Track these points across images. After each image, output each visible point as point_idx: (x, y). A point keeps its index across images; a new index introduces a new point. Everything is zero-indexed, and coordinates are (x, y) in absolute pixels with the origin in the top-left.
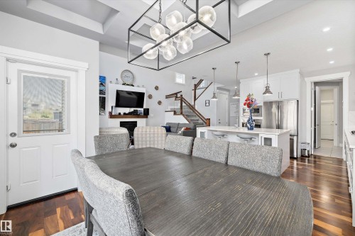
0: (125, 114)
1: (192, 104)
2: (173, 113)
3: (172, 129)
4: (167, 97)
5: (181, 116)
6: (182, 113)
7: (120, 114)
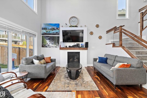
0: (70, 47)
1: (139, 35)
2: (112, 45)
3: (108, 61)
4: (108, 32)
5: (121, 48)
6: (121, 45)
7: (66, 46)
